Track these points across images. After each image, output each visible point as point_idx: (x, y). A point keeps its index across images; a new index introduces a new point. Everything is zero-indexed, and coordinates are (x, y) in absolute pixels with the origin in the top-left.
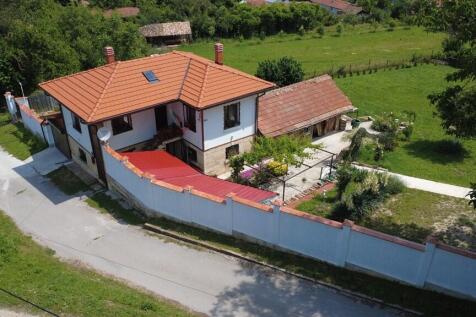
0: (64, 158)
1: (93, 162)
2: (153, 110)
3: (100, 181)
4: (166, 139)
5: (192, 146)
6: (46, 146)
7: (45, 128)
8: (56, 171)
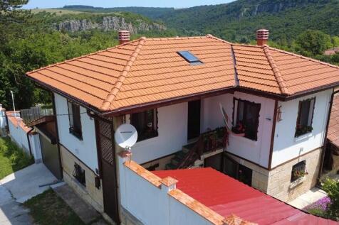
0: (52, 178)
1: (98, 186)
2: (186, 104)
3: (106, 217)
4: (206, 151)
5: (242, 162)
6: (31, 161)
7: (32, 138)
8: (40, 197)
